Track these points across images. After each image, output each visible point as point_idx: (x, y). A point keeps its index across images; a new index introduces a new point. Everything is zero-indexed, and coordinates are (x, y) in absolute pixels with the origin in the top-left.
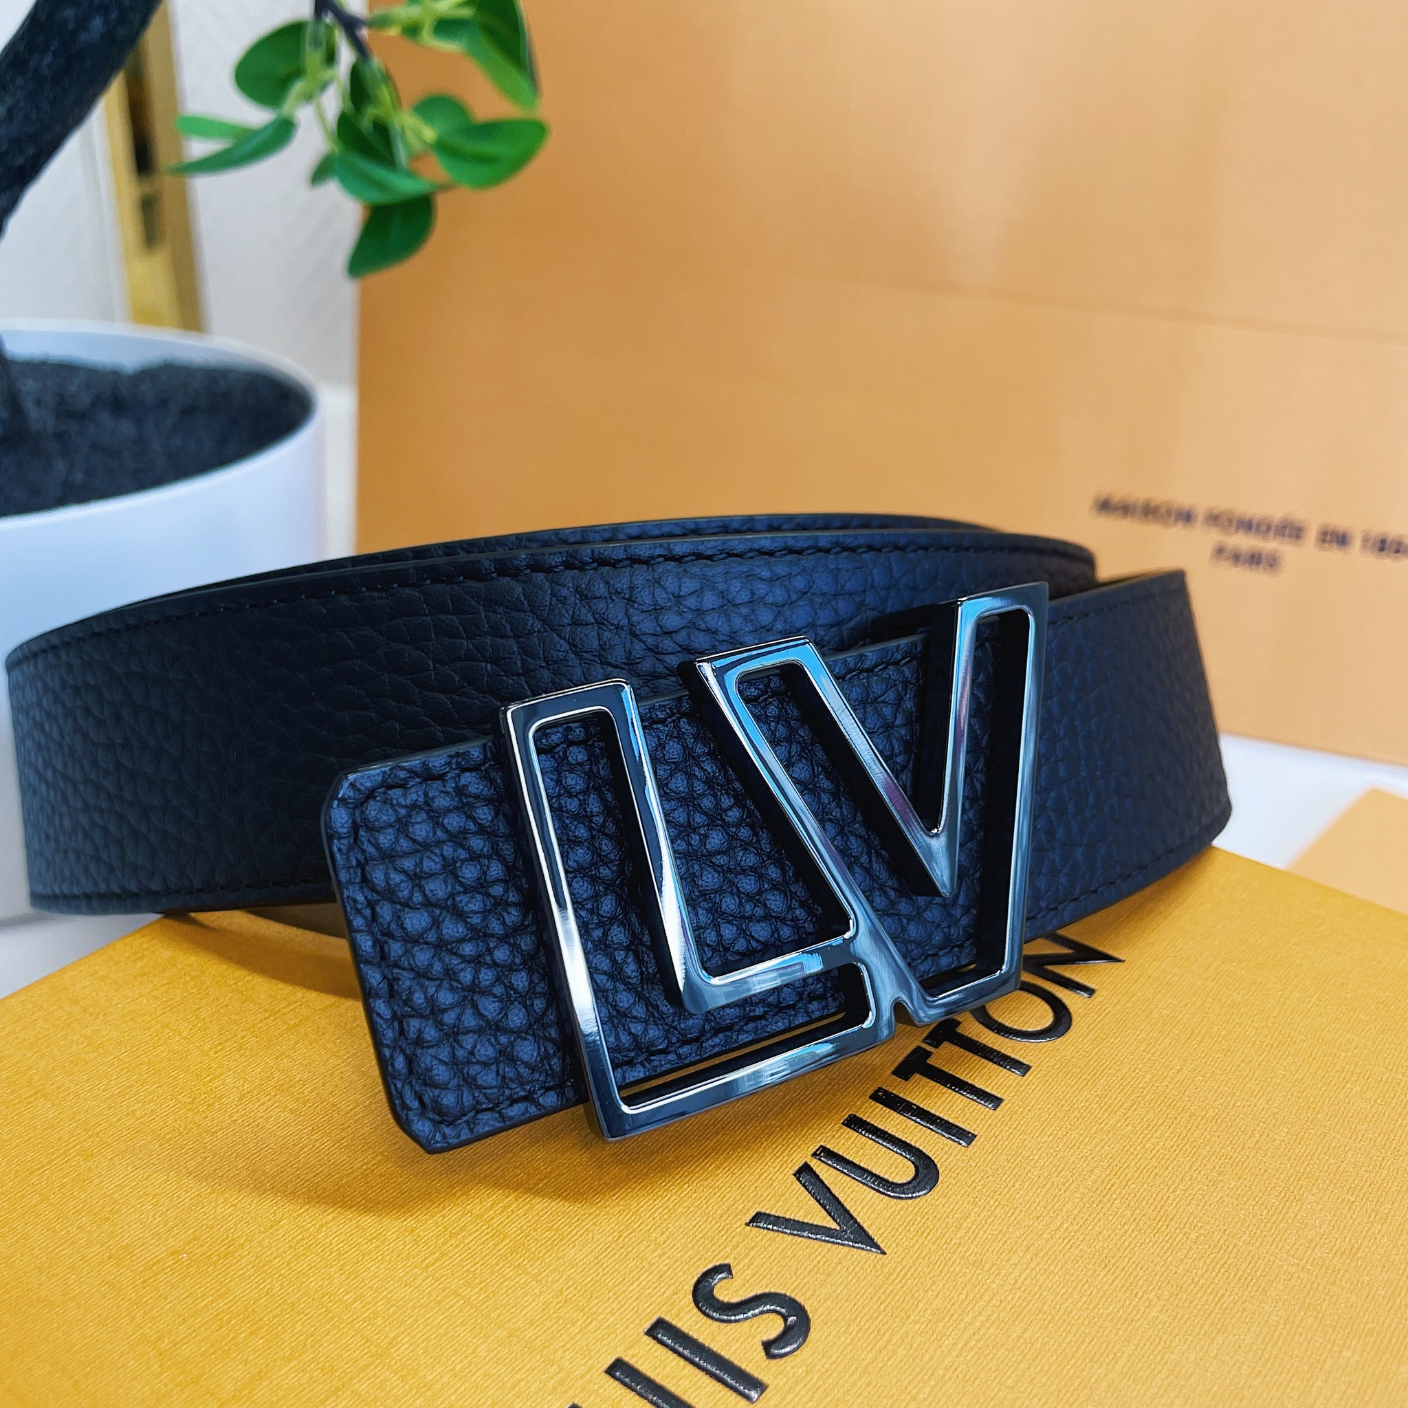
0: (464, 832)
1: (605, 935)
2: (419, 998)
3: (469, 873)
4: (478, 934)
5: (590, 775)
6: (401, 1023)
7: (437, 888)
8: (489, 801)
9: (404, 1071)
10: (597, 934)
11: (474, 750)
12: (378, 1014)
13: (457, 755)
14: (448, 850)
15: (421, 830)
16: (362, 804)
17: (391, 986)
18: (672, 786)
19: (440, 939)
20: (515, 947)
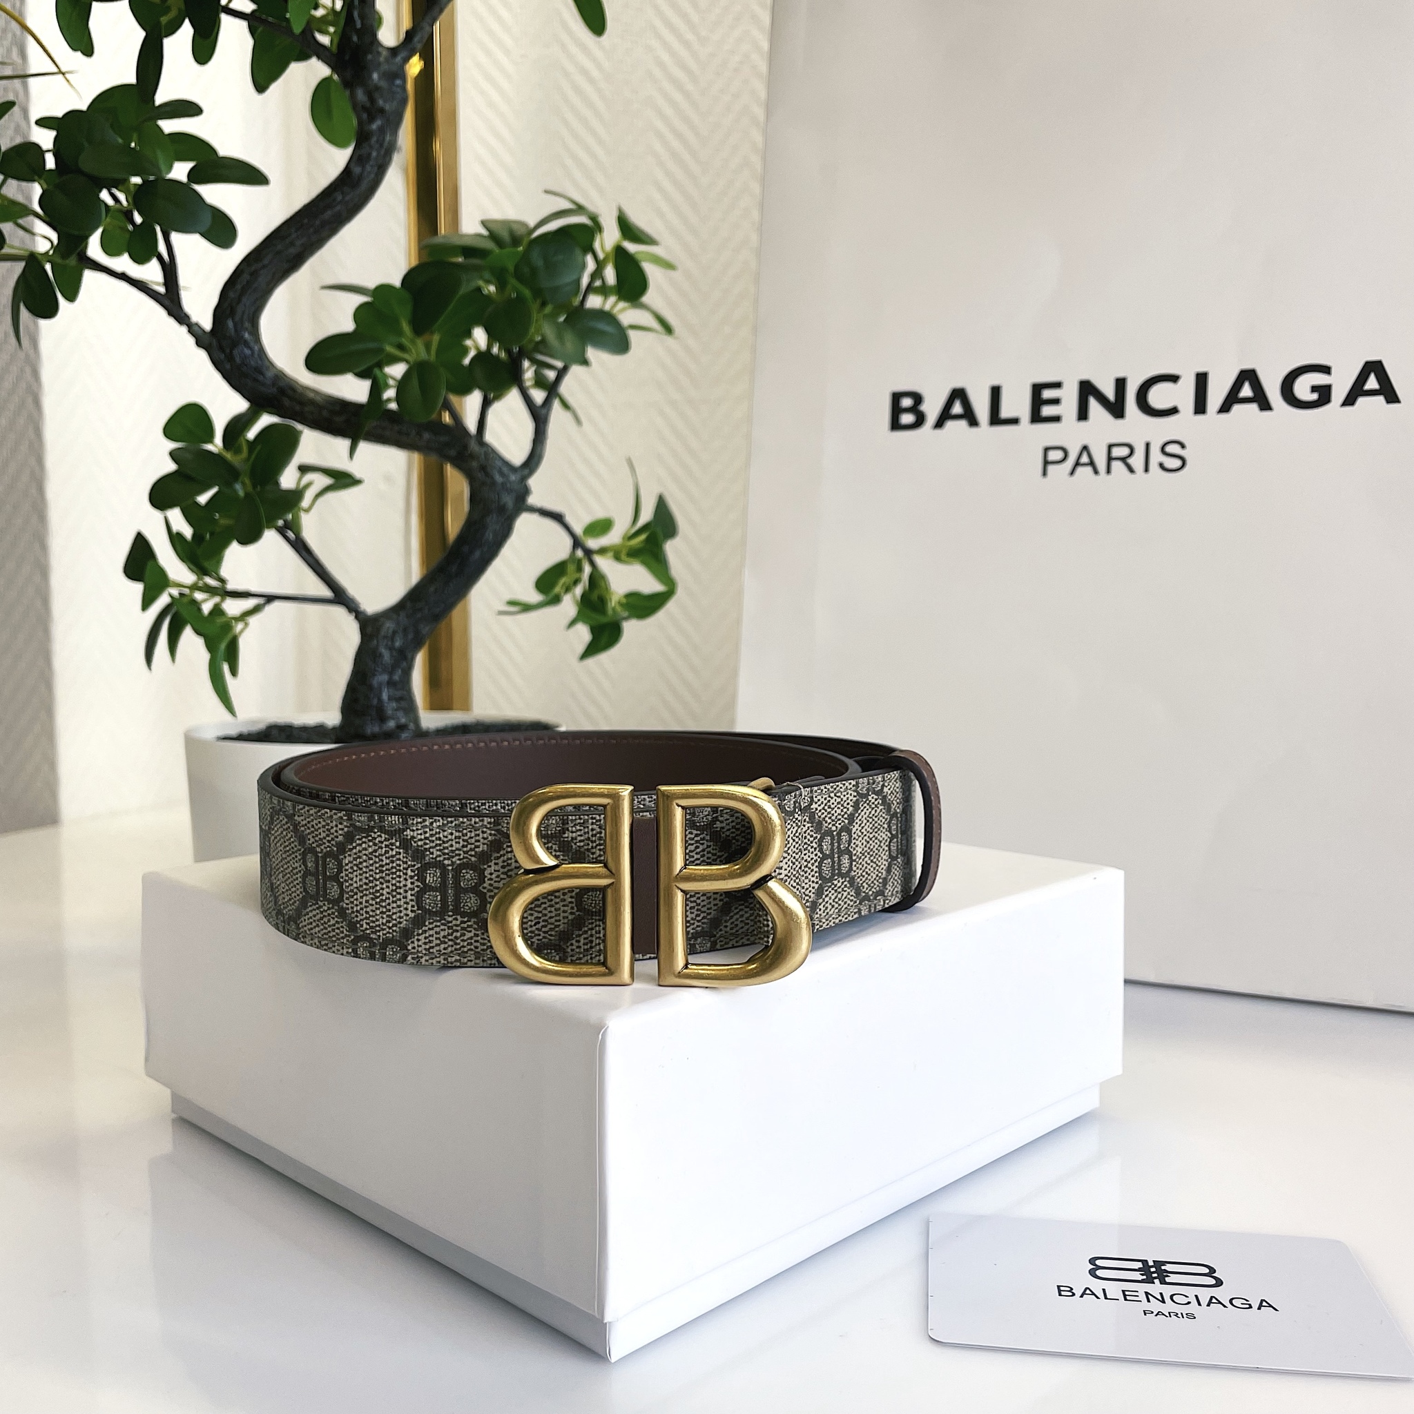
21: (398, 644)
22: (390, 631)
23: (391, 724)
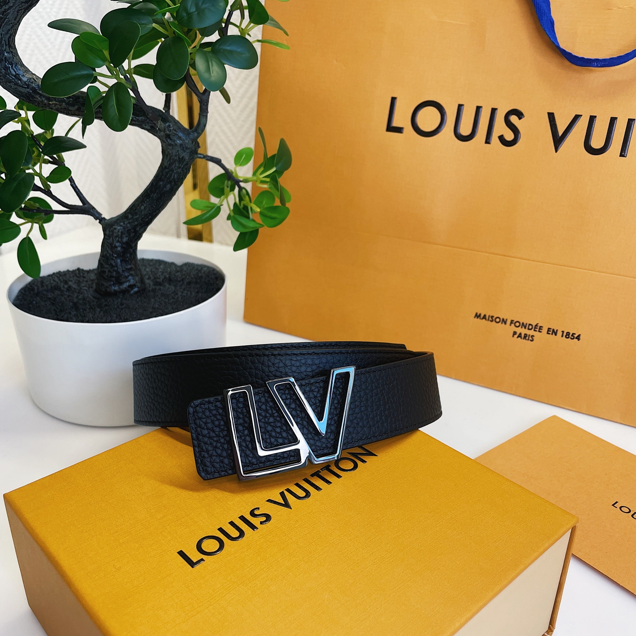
0: (216, 415)
1: (245, 438)
2: (204, 448)
3: (217, 423)
4: (218, 436)
5: (243, 404)
6: (200, 453)
7: (210, 426)
8: (221, 408)
9: (200, 463)
10: (243, 438)
11: (219, 398)
12: (196, 450)
13: (215, 399)
14: (212, 418)
15: (207, 413)
16: (195, 408)
17: (198, 445)
18: (262, 407)
19: (209, 436)
20: (225, 439)
21: (125, 240)
22: (120, 233)
23: (125, 285)
